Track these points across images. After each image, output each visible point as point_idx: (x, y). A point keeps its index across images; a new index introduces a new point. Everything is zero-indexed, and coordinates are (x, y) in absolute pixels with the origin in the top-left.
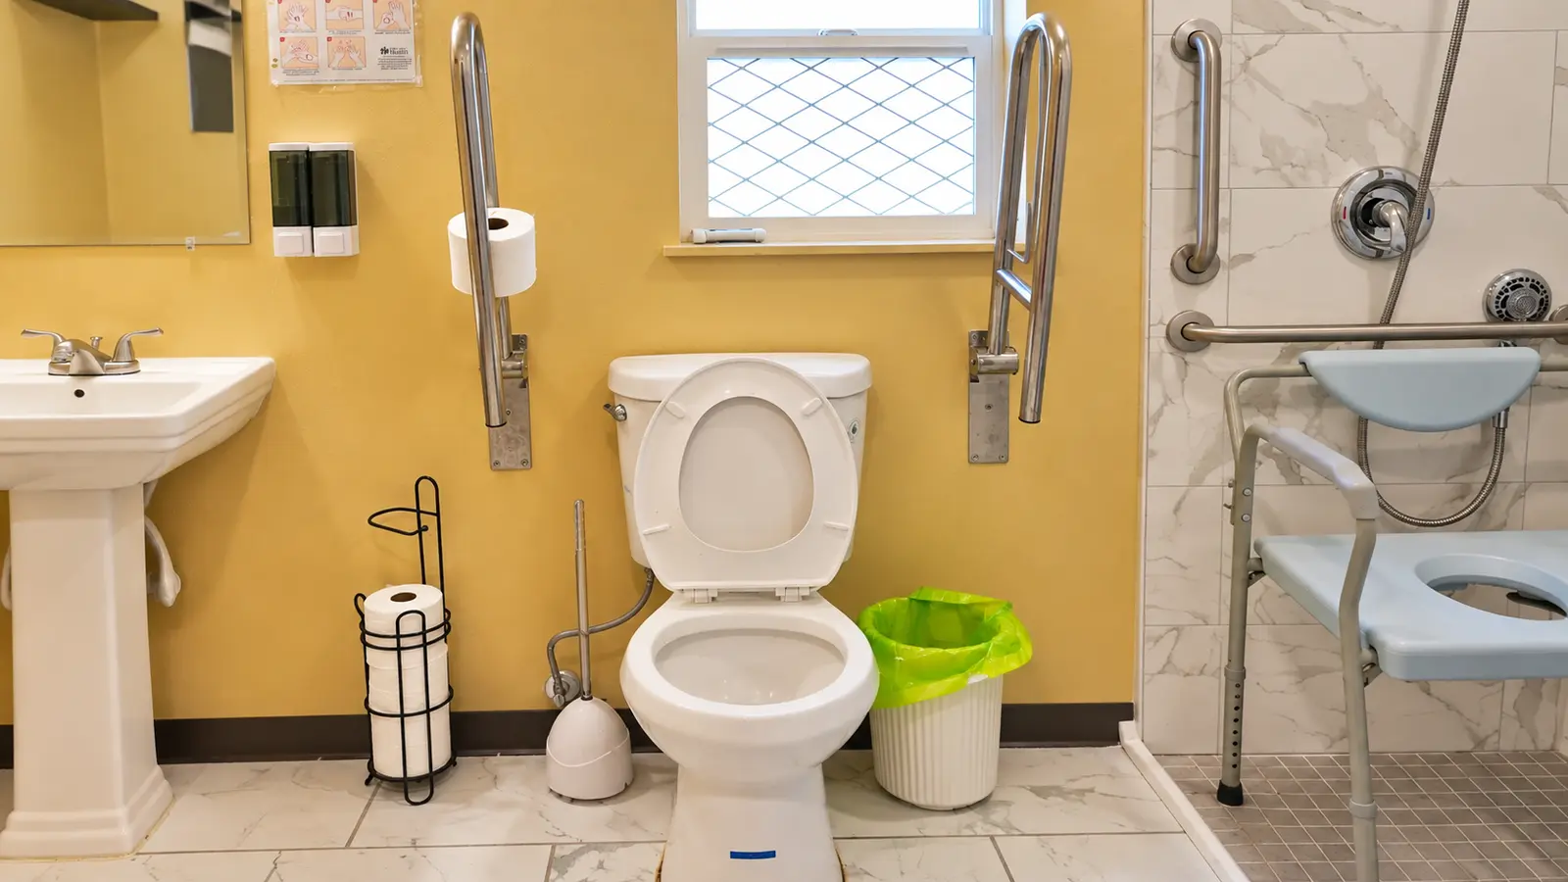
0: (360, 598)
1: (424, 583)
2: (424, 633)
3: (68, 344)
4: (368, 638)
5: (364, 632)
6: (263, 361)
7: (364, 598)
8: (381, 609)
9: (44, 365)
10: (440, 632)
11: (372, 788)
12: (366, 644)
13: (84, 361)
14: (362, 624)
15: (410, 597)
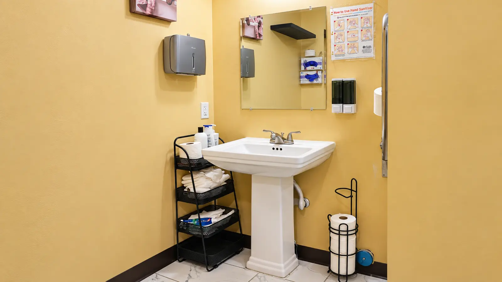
0: (330, 216)
1: (351, 214)
2: (348, 231)
3: (274, 134)
4: (331, 229)
5: (330, 227)
6: (333, 143)
7: (331, 216)
8: (336, 221)
9: (269, 140)
10: (354, 232)
11: (329, 274)
12: (331, 231)
13: (279, 139)
14: (330, 225)
15: (346, 218)
